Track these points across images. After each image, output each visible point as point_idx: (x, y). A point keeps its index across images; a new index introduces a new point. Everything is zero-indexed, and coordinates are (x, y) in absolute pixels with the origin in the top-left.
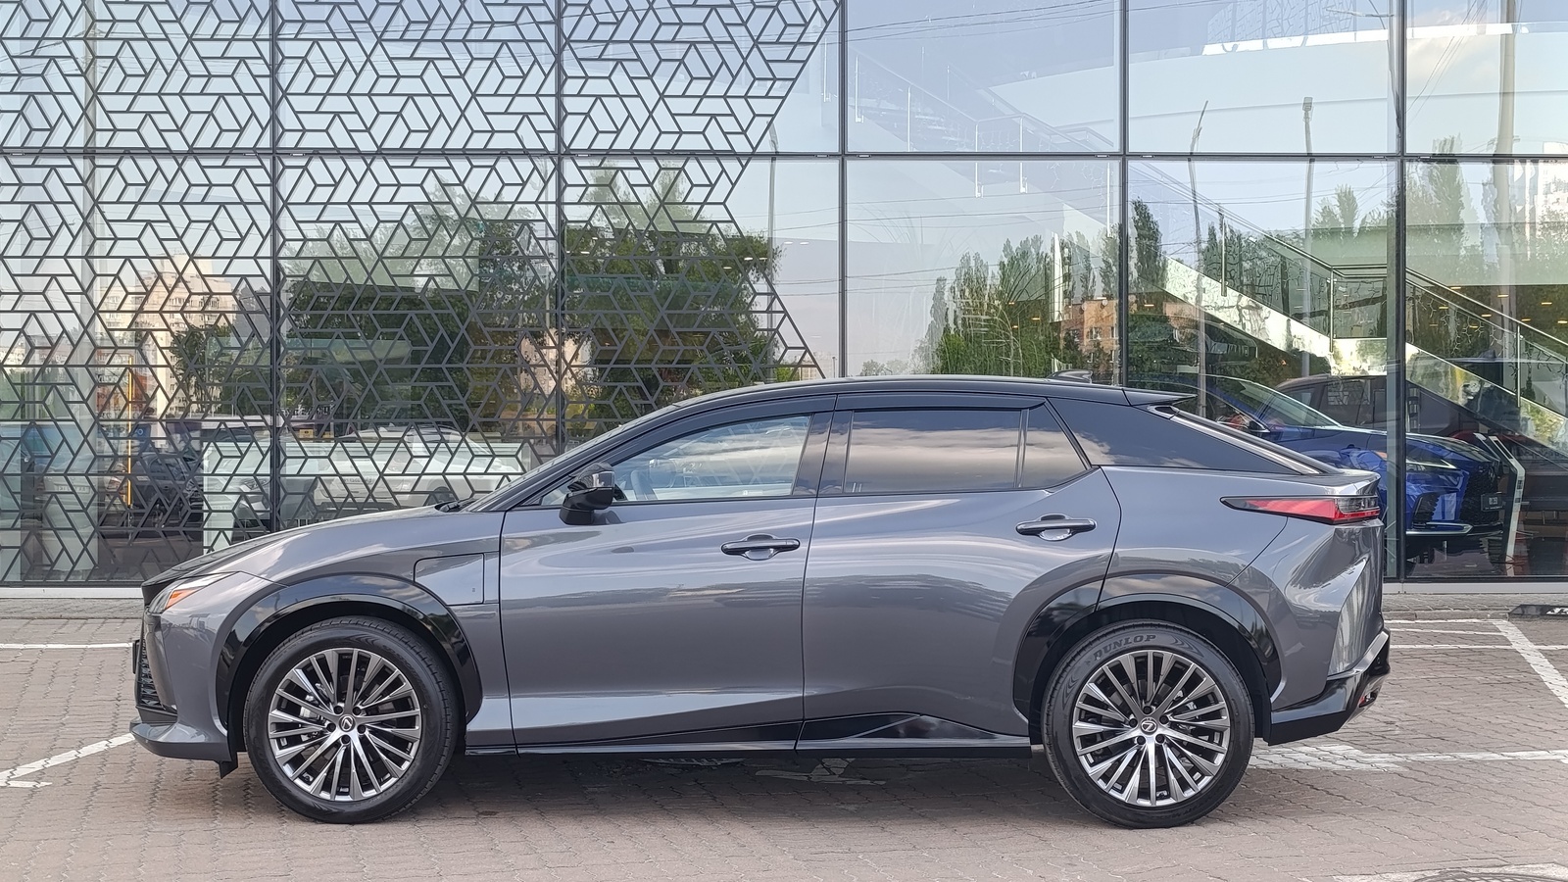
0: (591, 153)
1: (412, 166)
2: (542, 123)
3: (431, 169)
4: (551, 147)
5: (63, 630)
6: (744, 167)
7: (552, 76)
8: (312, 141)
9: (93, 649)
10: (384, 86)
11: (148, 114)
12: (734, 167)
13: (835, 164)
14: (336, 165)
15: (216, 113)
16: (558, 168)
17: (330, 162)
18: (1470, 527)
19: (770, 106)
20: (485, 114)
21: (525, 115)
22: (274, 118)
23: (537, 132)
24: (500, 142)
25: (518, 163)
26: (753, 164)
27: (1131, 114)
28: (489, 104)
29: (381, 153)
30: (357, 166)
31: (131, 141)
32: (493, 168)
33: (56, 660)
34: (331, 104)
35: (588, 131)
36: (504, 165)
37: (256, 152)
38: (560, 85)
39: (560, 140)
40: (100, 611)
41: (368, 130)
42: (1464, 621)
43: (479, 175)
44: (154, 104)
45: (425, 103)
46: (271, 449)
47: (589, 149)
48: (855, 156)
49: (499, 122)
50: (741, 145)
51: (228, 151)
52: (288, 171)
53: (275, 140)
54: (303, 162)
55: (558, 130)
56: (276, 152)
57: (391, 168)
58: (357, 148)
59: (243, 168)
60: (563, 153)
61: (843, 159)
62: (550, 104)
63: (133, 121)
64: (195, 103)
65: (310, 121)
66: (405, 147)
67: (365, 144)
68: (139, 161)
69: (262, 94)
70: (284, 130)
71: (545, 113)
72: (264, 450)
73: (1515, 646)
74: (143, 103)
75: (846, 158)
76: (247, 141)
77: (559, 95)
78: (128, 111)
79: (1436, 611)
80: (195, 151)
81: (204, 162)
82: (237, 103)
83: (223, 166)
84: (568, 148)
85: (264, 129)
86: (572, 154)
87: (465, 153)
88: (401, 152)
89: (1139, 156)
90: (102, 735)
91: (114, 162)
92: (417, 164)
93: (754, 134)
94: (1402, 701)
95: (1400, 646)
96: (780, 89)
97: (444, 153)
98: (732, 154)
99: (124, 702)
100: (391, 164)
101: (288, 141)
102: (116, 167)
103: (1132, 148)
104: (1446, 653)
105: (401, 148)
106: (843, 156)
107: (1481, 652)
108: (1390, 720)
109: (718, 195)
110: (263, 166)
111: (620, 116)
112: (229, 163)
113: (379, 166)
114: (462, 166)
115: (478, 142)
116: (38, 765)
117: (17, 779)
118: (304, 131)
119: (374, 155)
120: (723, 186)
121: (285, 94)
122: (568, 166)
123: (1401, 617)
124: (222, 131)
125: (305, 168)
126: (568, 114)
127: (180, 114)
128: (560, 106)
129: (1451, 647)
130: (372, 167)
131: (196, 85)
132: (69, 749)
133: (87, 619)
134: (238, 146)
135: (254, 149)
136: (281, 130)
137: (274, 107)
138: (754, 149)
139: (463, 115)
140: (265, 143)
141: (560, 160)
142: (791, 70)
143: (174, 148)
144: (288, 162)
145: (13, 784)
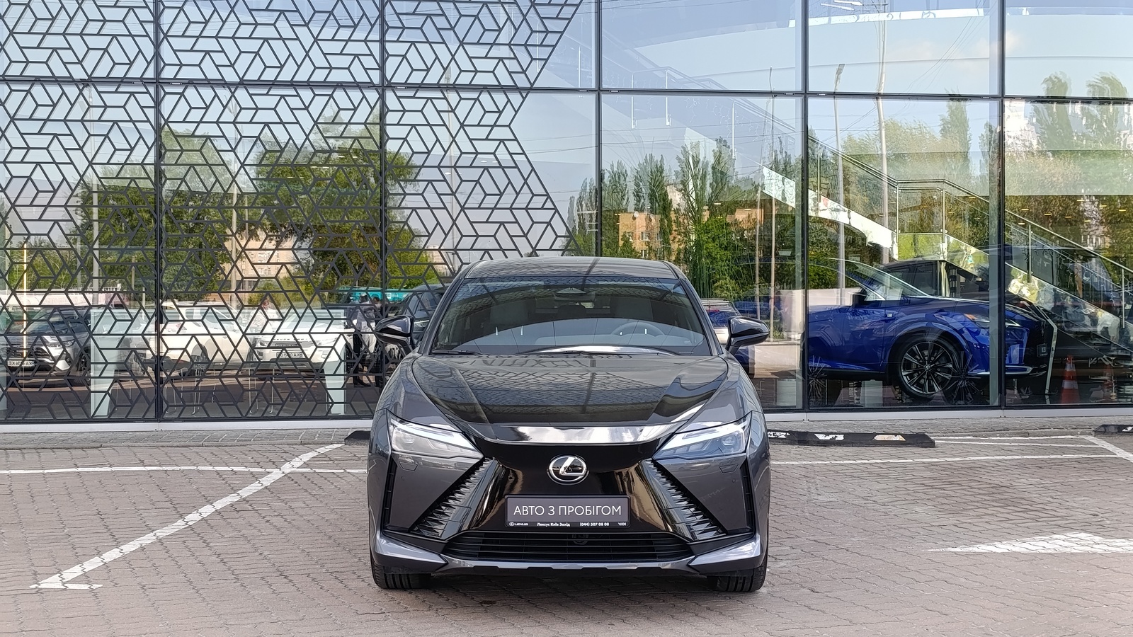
0: (407, 86)
1: (267, 94)
2: (370, 62)
3: (282, 96)
4: (376, 81)
5: (10, 459)
6: (524, 99)
7: (377, 27)
8: (186, 73)
9: (51, 474)
10: (245, 31)
11: (55, 49)
12: (515, 98)
13: (593, 97)
14: (207, 93)
15: (109, 50)
16: (382, 97)
17: (202, 90)
18: (1031, 369)
19: (544, 52)
20: (325, 55)
21: (356, 56)
22: (157, 55)
23: (366, 69)
24: (336, 77)
25: (351, 93)
26: (532, 97)
27: (810, 64)
28: (327, 47)
29: (243, 83)
30: (224, 93)
31: (42, 71)
32: (331, 96)
33: (28, 483)
34: (203, 44)
35: (405, 68)
36: (339, 94)
37: (143, 81)
38: (383, 34)
39: (383, 76)
40: (27, 443)
41: (232, 65)
42: (1063, 437)
43: (320, 101)
44: (59, 42)
45: (278, 45)
46: (155, 314)
47: (406, 83)
48: (608, 91)
49: (335, 61)
50: (522, 82)
51: (120, 80)
52: (167, 96)
53: (158, 72)
54: (180, 90)
55: (382, 68)
56: (158, 82)
57: (251, 95)
58: (223, 79)
59: (132, 94)
60: (385, 86)
61: (599, 94)
62: (375, 48)
63: (43, 55)
64: (93, 42)
65: (186, 58)
66: (261, 79)
67: (230, 76)
68: (48, 88)
69: (147, 35)
70: (165, 65)
71: (371, 54)
72: (150, 315)
73: (1119, 455)
74: (50, 41)
75: (601, 93)
76: (135, 72)
77: (382, 41)
78: (38, 47)
79: (1041, 430)
80: (93, 80)
81: (100, 89)
82: (127, 42)
83: (116, 92)
84: (389, 82)
85: (149, 64)
86: (392, 87)
87: (309, 85)
88: (259, 83)
89: (816, 94)
90: (110, 544)
91: (27, 87)
92: (271, 93)
93: (532, 74)
94: (1086, 498)
95: (1040, 457)
96: (551, 39)
97: (292, 84)
98: (515, 88)
99: (106, 516)
100: (251, 92)
101: (168, 73)
102: (28, 92)
103: (811, 89)
104: (1077, 461)
105: (259, 80)
106: (599, 91)
107: (1101, 460)
108: (1092, 513)
109: (505, 119)
110: (148, 92)
111: (429, 58)
112: (120, 90)
113: (241, 94)
114: (306, 94)
115: (319, 76)
116: (76, 571)
117: (68, 582)
118: (181, 65)
119: (237, 85)
120: (509, 112)
121: (166, 36)
122: (390, 96)
123: (1017, 434)
124: (115, 64)
125: (182, 94)
126: (389, 55)
127: (81, 51)
128: (383, 49)
129: (1076, 456)
130: (235, 94)
131: (93, 28)
132: (92, 556)
133: (20, 449)
134: (127, 76)
135: (141, 78)
136: (162, 64)
137: (157, 46)
138: (532, 85)
139: (307, 55)
140: (150, 74)
141: (383, 91)
142: (559, 25)
143: (76, 77)
144: (168, 89)
145: (71, 586)
